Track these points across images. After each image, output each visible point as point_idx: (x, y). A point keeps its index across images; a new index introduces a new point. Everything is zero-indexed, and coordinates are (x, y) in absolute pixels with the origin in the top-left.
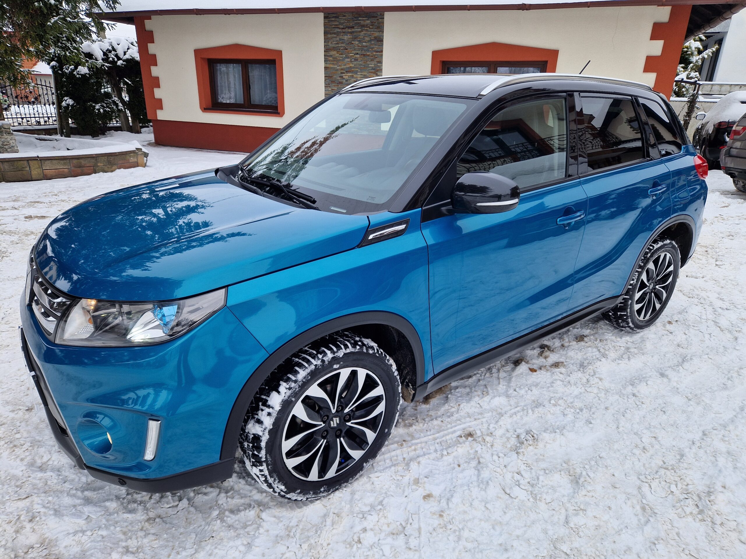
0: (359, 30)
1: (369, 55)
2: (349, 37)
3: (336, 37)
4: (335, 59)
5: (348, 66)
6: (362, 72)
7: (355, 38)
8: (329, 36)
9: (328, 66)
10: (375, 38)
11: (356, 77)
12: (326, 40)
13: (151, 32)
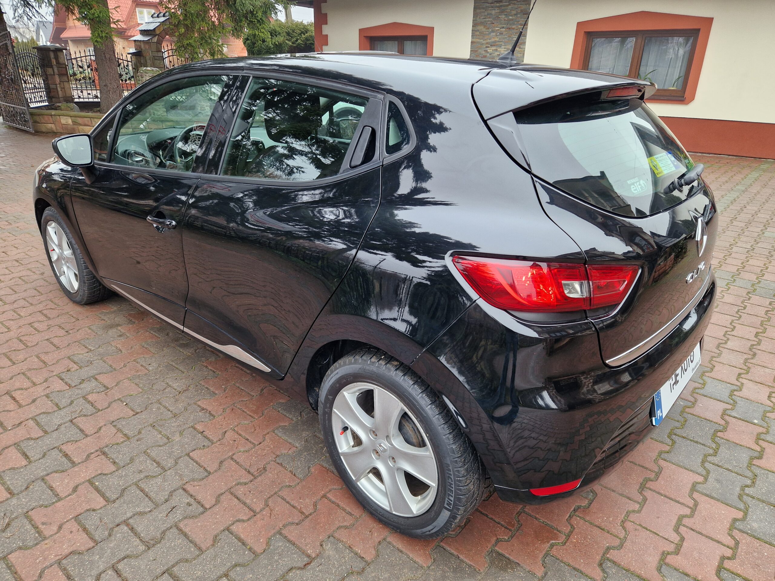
0: (507, 4)
1: (514, 29)
2: (497, 11)
3: (484, 12)
4: (482, 33)
5: (493, 40)
6: (505, 45)
7: (502, 12)
8: (478, 11)
9: (474, 40)
10: (522, 11)
11: (500, 51)
12: (475, 15)
13: (326, 15)
